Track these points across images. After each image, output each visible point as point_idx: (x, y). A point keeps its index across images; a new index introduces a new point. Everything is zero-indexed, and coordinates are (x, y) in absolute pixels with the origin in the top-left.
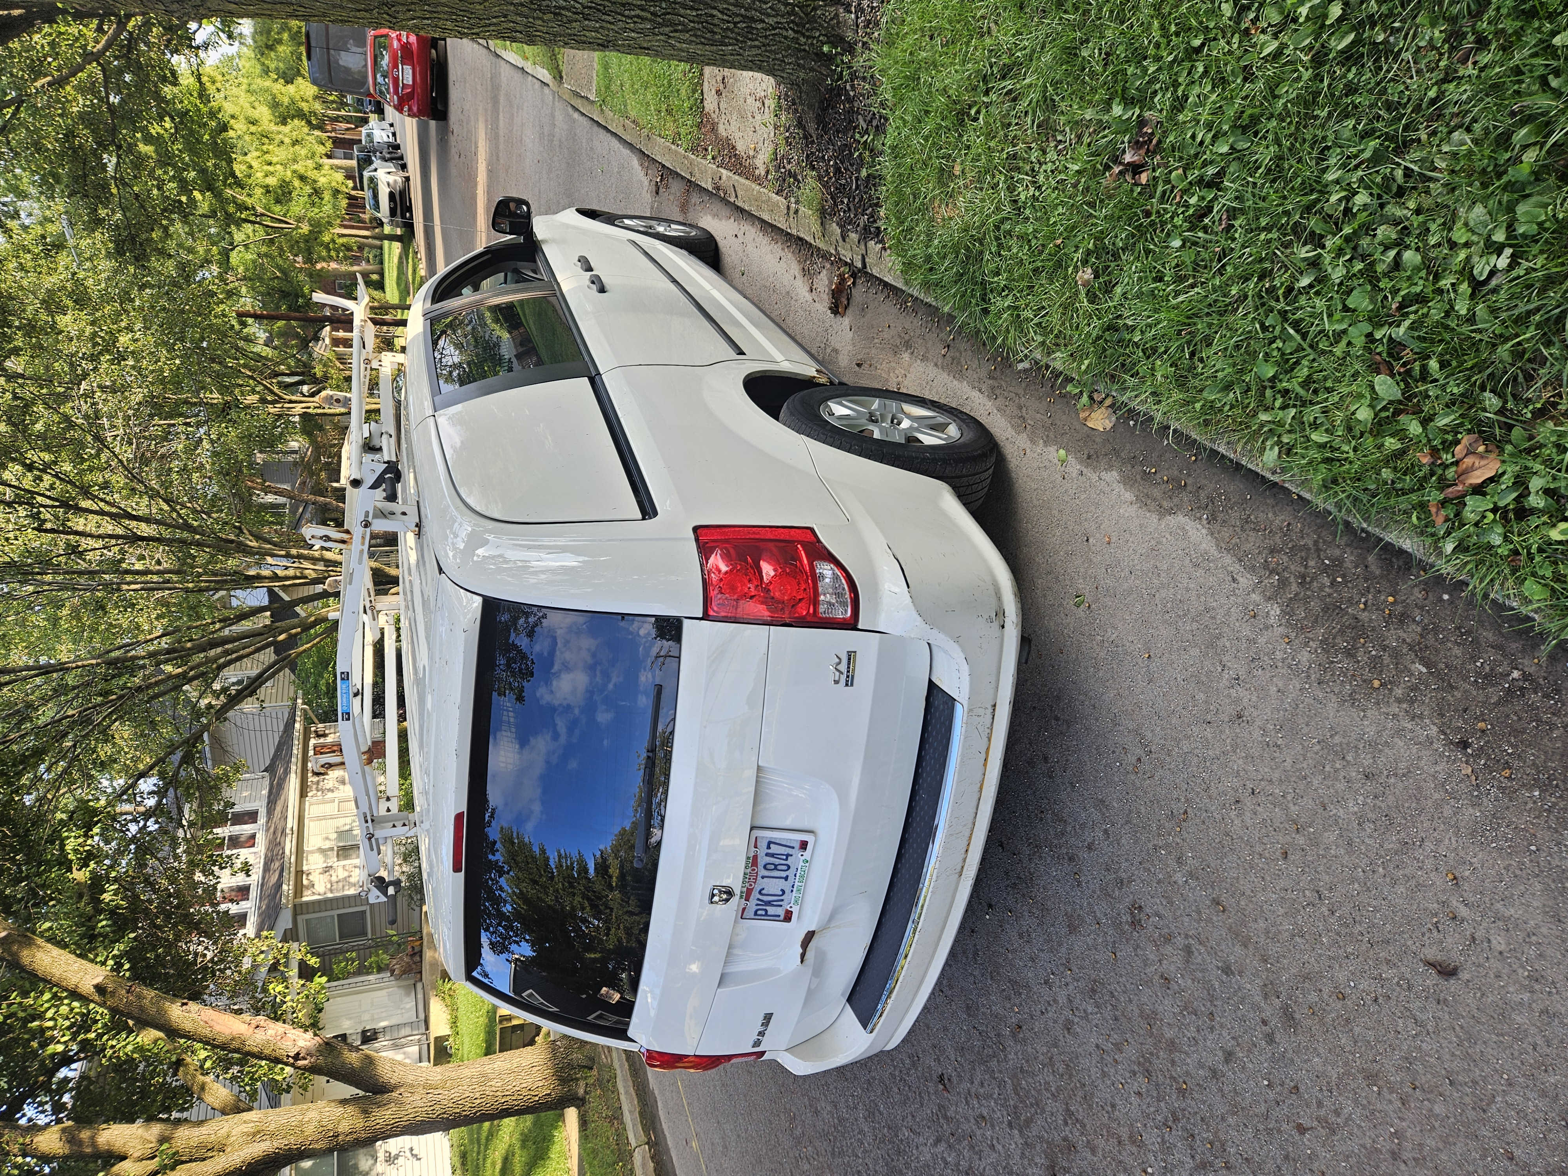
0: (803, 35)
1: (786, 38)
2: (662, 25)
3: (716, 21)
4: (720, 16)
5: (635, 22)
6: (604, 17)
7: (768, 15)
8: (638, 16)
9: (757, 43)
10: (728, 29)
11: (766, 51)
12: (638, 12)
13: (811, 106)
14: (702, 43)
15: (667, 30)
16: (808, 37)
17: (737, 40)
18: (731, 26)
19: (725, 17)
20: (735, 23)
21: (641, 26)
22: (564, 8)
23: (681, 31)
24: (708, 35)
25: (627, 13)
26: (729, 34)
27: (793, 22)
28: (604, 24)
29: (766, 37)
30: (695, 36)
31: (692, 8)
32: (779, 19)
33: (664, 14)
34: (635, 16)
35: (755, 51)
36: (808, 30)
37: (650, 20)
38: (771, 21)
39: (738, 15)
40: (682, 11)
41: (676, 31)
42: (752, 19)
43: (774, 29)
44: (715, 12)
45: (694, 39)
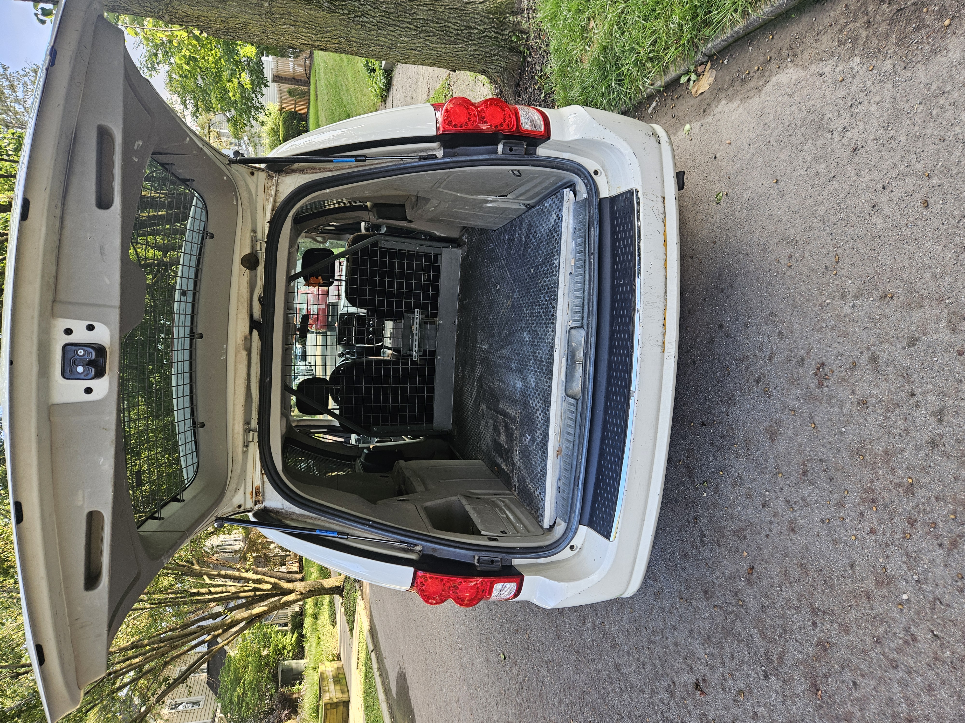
0: (500, 34)
1: (491, 38)
2: (421, 32)
3: (451, 30)
4: (453, 26)
5: (406, 31)
6: (389, 28)
7: (480, 25)
8: (408, 28)
9: (474, 42)
10: (457, 34)
11: (480, 47)
12: (407, 25)
13: (510, 87)
14: (444, 43)
15: (424, 35)
16: (503, 35)
17: (464, 41)
18: (459, 32)
19: (456, 27)
20: (461, 31)
21: (409, 33)
22: (366, 22)
23: (432, 36)
24: (447, 38)
25: (401, 25)
26: (459, 37)
27: (493, 27)
28: (389, 32)
29: (479, 38)
30: (439, 38)
31: (437, 23)
32: (485, 26)
33: (422, 26)
34: (406, 27)
35: (474, 47)
36: (502, 30)
37: (415, 30)
38: (481, 28)
39: (463, 26)
40: (432, 25)
41: (429, 36)
42: (471, 28)
43: (483, 33)
44: (450, 25)
45: (439, 41)
